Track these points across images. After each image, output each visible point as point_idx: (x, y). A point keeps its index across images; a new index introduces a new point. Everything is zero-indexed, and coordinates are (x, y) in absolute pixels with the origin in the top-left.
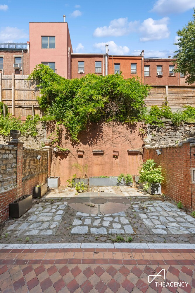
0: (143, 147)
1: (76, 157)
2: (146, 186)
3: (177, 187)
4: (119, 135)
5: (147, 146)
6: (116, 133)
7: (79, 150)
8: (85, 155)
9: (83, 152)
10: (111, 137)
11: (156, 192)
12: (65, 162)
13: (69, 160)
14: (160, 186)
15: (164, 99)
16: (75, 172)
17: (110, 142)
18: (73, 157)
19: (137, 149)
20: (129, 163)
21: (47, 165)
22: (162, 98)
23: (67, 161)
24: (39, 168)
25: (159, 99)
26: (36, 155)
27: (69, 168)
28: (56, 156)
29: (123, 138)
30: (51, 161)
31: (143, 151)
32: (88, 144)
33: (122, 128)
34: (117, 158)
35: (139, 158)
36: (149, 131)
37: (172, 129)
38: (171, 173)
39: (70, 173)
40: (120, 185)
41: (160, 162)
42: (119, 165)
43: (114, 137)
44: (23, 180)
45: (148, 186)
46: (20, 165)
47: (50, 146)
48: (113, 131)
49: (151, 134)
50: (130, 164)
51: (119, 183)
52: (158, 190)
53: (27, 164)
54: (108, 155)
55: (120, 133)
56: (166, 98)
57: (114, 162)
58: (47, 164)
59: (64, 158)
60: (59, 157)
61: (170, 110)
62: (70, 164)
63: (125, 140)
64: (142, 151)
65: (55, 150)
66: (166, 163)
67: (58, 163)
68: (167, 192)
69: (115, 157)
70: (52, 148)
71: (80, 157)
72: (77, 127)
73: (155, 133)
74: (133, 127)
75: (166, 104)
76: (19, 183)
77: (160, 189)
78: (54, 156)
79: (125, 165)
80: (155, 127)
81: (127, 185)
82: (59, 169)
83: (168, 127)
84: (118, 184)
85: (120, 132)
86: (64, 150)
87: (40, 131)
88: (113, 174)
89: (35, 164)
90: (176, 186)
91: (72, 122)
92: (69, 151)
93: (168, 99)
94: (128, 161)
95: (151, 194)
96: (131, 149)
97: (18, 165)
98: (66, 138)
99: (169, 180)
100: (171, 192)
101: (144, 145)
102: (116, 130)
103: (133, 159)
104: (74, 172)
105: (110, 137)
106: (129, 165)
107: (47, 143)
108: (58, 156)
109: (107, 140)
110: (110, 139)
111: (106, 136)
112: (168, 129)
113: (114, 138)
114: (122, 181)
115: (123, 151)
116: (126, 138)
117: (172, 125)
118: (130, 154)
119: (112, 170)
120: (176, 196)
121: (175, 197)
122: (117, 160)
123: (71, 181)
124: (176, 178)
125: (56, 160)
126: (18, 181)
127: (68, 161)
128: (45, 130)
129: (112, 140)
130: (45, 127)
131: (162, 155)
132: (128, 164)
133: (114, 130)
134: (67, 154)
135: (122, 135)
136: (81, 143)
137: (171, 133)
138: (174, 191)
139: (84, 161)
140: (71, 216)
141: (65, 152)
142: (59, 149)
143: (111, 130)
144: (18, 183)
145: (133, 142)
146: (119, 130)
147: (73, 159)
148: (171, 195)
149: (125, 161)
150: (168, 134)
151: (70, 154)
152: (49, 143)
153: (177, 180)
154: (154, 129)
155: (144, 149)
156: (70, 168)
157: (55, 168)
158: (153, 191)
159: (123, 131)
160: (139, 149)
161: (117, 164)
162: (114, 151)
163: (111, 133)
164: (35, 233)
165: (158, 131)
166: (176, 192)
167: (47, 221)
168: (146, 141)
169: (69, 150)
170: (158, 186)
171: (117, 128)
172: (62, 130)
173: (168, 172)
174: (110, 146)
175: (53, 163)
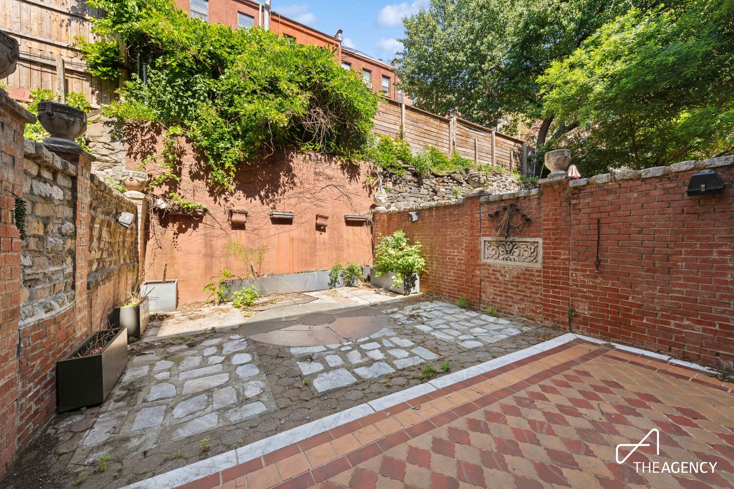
0: (373, 211)
1: (227, 226)
2: (397, 280)
3: (452, 274)
4: (328, 183)
5: (381, 208)
6: (321, 178)
7: (235, 209)
8: (251, 222)
9: (246, 214)
10: (311, 186)
11: (412, 289)
12: (192, 239)
13: (205, 235)
14: (418, 277)
15: (398, 128)
16: (223, 266)
17: (309, 196)
18: (217, 226)
19: (362, 214)
20: (348, 241)
21: (136, 248)
22: (396, 124)
23: (198, 238)
24: (119, 251)
25: (391, 126)
26: (114, 212)
27: (206, 255)
28: (164, 223)
29: (336, 190)
30: (146, 237)
31: (373, 219)
32: (257, 197)
33: (333, 169)
34: (324, 230)
35: (363, 232)
36: (381, 182)
37: (415, 183)
38: (440, 252)
39: (209, 268)
40: (335, 286)
41: (414, 235)
42: (328, 246)
43: (319, 185)
44: (88, 284)
45: (400, 279)
46: (82, 230)
47: (146, 193)
48: (316, 173)
49: (385, 186)
50: (350, 243)
51: (333, 283)
52: (414, 285)
53: (96, 233)
54: (305, 225)
55: (330, 178)
56: (401, 127)
57: (318, 239)
58: (137, 243)
59: (190, 230)
60: (173, 228)
61: (408, 148)
62: (208, 245)
63: (339, 195)
64: (370, 217)
65: (162, 204)
66: (428, 235)
67: (169, 243)
68: (429, 286)
69: (320, 228)
70: (149, 198)
71: (239, 226)
72: (231, 151)
73: (390, 185)
74: (352, 170)
75: (402, 137)
76: (81, 294)
77: (417, 282)
78: (154, 220)
79: (341, 245)
80: (391, 175)
81: (349, 285)
82: (173, 258)
83: (410, 177)
84: (331, 284)
85: (330, 176)
86: (190, 206)
87: (100, 145)
88: (317, 265)
89: (111, 238)
90: (450, 272)
91: (215, 136)
92: (205, 211)
93: (404, 129)
94: (346, 237)
95: (405, 295)
96: (351, 214)
97: (79, 231)
98: (194, 176)
99: (435, 265)
100: (440, 284)
101: (373, 206)
102: (321, 170)
103: (354, 234)
104: (219, 267)
105: (309, 183)
106: (348, 246)
107: (135, 183)
108: (170, 224)
109: (302, 190)
110: (308, 191)
111: (301, 182)
112: (410, 182)
113: (316, 188)
114: (340, 279)
115: (335, 217)
116: (341, 189)
117: (415, 175)
118: (350, 222)
119: (315, 256)
120: (450, 289)
121: (448, 292)
122: (325, 235)
123: (217, 286)
124: (449, 258)
125: (166, 234)
126: (78, 284)
127: (203, 237)
128: (117, 145)
129: (314, 191)
130: (120, 137)
131: (420, 222)
132: (345, 245)
133: (317, 170)
134: (201, 218)
135: (335, 184)
136: (240, 193)
137: (413, 188)
138: (444, 282)
139: (249, 237)
140: (280, 360)
141: (195, 212)
142: (174, 204)
143: (312, 170)
144: (77, 292)
145: (355, 200)
146: (328, 172)
147: (219, 232)
148: (439, 290)
149: (341, 237)
150: (409, 190)
151: (207, 219)
152: (143, 183)
153: (452, 262)
154: (389, 179)
155: (374, 214)
156: (210, 255)
157: (159, 256)
158: (408, 288)
159: (336, 175)
160: (365, 213)
161: (324, 243)
162: (317, 217)
163: (312, 177)
164: (209, 422)
165: (395, 183)
166: (450, 283)
167: (220, 387)
168: (379, 198)
169: (205, 206)
170: (414, 279)
171: (324, 166)
172: (182, 153)
173: (432, 251)
174: (309, 205)
175: (150, 243)
